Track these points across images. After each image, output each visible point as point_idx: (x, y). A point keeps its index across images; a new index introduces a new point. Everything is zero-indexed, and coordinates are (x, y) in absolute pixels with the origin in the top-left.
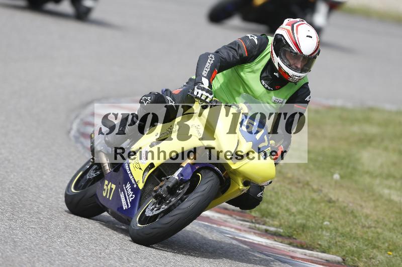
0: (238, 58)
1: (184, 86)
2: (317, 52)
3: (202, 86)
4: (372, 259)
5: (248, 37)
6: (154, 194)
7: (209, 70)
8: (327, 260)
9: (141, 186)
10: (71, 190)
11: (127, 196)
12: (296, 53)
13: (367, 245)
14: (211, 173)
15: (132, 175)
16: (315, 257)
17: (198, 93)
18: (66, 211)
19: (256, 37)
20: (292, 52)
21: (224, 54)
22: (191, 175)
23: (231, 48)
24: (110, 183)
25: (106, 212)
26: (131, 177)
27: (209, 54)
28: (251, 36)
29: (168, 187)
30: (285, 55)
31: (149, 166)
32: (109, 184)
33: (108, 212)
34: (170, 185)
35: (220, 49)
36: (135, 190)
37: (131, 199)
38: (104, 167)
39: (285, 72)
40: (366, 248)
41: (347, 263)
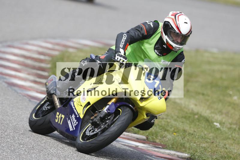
0: (141, 36)
1: (106, 53)
2: (190, 33)
3: (120, 54)
4: (164, 138)
5: (147, 23)
6: (91, 121)
7: (124, 44)
8: (137, 138)
9: (82, 116)
10: (33, 118)
11: (72, 122)
12: (178, 33)
13: (161, 129)
14: (128, 109)
15: (76, 110)
16: (130, 137)
17: (118, 58)
18: (30, 131)
19: (152, 23)
20: (175, 32)
21: (132, 34)
22: (115, 110)
23: (137, 29)
24: (61, 114)
25: (56, 131)
26: (75, 111)
27: (123, 34)
28: (149, 22)
29: (100, 117)
30: (170, 34)
31: (87, 104)
32: (59, 114)
33: (57, 131)
34: (102, 116)
35: (129, 30)
36: (78, 119)
37: (75, 125)
38: (56, 104)
39: (171, 45)
40: (160, 131)
41: (149, 140)
